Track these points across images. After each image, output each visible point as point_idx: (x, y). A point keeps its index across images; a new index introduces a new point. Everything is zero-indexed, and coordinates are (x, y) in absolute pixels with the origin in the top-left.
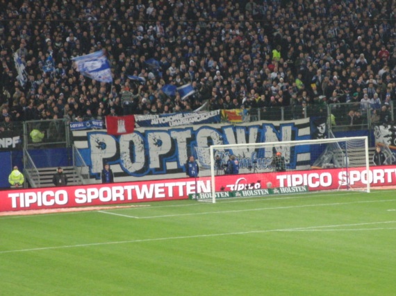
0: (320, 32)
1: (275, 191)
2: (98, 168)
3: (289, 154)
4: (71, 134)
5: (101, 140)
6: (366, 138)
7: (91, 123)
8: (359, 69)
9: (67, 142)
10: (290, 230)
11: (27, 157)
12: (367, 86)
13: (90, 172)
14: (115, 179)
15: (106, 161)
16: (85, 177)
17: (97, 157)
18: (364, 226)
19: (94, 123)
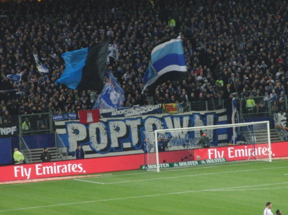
0: (233, 46)
1: (203, 162)
2: (74, 148)
3: (212, 135)
4: (54, 124)
5: (75, 128)
6: (268, 122)
7: (68, 116)
8: (261, 72)
9: (51, 129)
10: (214, 190)
11: (22, 141)
12: (268, 84)
13: (68, 151)
14: (86, 156)
15: (80, 143)
16: (64, 154)
17: (73, 140)
18: (268, 186)
19: (70, 115)
